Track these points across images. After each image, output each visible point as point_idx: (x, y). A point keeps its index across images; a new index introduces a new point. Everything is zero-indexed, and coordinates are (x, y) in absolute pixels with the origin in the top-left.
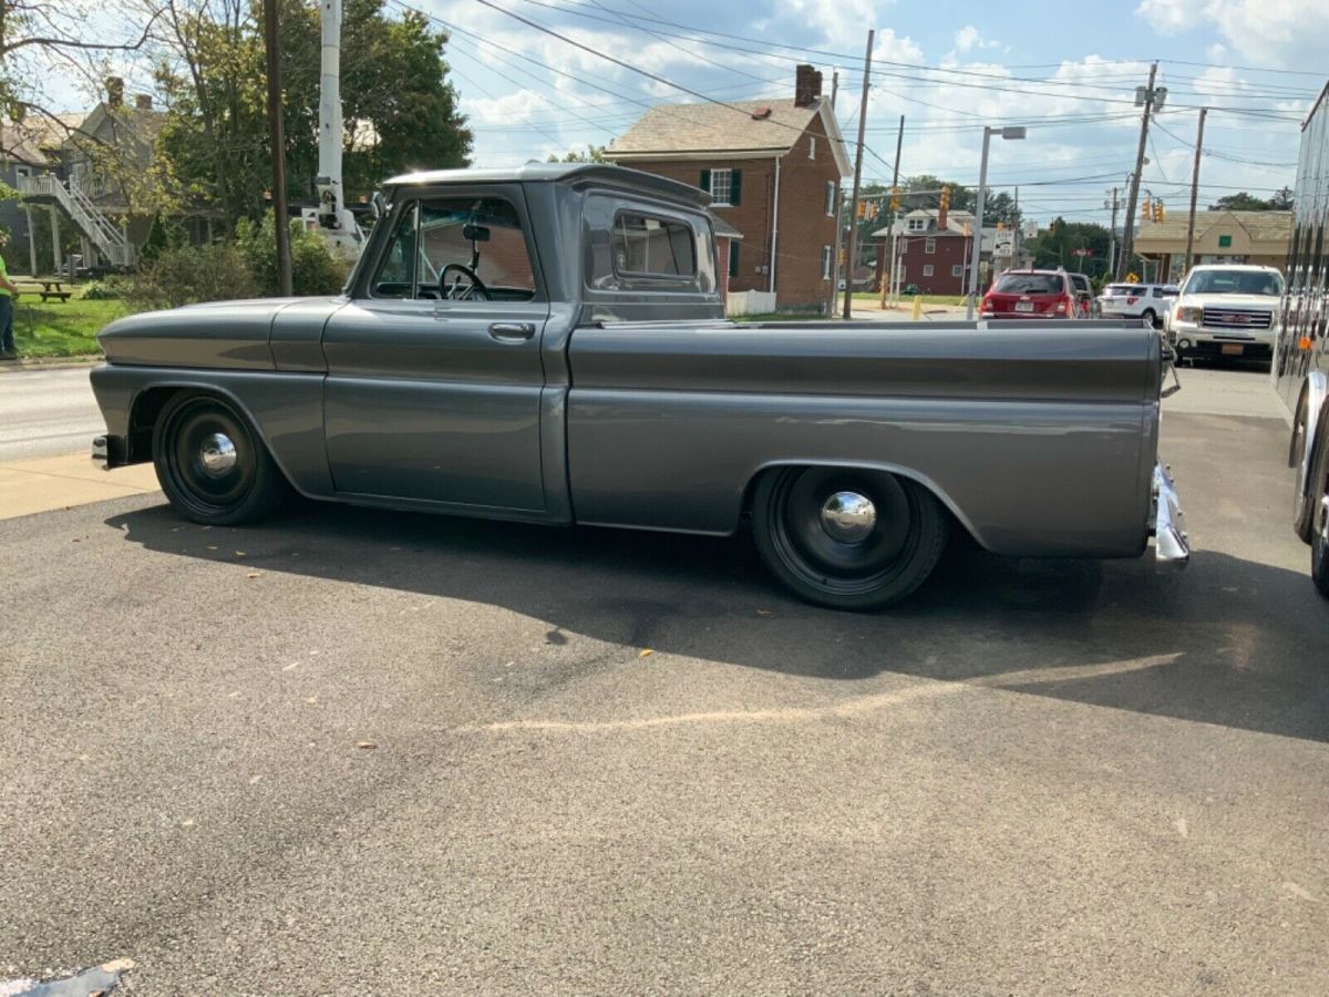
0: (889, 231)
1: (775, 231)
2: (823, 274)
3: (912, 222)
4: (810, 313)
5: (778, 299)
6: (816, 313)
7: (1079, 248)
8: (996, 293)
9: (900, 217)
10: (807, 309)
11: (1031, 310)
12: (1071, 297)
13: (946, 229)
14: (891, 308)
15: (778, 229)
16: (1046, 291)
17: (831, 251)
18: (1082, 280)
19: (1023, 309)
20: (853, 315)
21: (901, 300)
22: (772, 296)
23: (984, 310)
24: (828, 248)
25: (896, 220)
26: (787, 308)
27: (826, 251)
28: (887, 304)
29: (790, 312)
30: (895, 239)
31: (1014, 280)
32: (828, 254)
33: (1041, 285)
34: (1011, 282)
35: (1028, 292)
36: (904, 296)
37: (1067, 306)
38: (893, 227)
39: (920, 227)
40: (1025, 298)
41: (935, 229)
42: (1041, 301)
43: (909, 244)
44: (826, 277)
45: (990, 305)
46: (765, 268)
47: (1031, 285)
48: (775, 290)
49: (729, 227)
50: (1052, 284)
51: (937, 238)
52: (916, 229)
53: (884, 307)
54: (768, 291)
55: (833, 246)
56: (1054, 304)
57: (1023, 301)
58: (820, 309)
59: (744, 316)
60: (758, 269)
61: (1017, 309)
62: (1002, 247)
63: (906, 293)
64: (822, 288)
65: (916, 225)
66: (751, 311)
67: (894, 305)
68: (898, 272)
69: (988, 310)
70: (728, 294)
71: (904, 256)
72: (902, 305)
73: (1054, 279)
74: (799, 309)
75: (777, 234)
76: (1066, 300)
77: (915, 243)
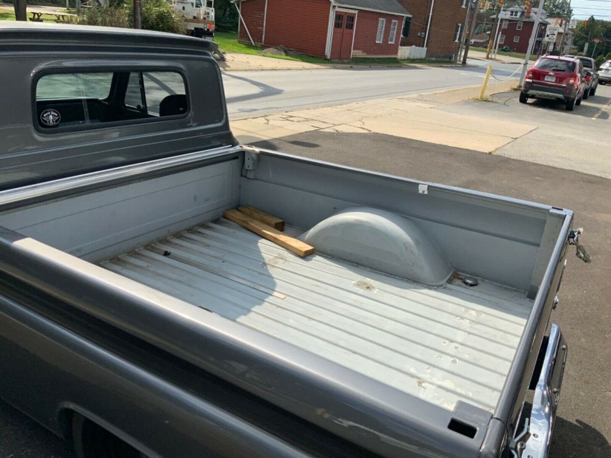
0: (497, 16)
1: (431, 14)
2: (455, 39)
3: (512, 12)
4: (445, 59)
5: (427, 51)
6: (448, 60)
7: (596, 38)
8: (536, 69)
9: (504, 10)
10: (444, 57)
11: (554, 81)
12: (579, 75)
13: (529, 17)
14: (491, 59)
15: (432, 13)
16: (564, 71)
17: (461, 27)
18: (590, 61)
19: (549, 80)
20: (469, 62)
21: (498, 53)
22: (425, 49)
23: (527, 78)
24: (460, 25)
25: (502, 12)
26: (431, 56)
27: (459, 26)
28: (490, 56)
29: (434, 59)
30: (499, 20)
31: (548, 62)
32: (460, 28)
33: (562, 66)
34: (546, 63)
35: (554, 70)
36: (501, 52)
37: (575, 80)
38: (500, 15)
39: (516, 15)
40: (551, 73)
41: (524, 17)
42: (560, 76)
43: (509, 24)
44: (457, 41)
45: (531, 75)
46: (423, 33)
47: (557, 66)
48: (427, 46)
49: (405, 10)
50: (569, 67)
51: (524, 22)
52: (513, 16)
53: (488, 58)
54: (423, 46)
55: (463, 24)
56: (568, 79)
57: (550, 75)
58: (450, 58)
59: (407, 60)
60: (419, 34)
61: (546, 79)
62: (550, 36)
63: (502, 50)
64: (453, 47)
65: (514, 14)
66: (411, 57)
67: (493, 57)
68: (499, 39)
69: (529, 78)
70: (400, 47)
71: (504, 30)
72: (499, 57)
73: (571, 64)
74: (439, 57)
75: (432, 16)
76: (575, 77)
77: (512, 23)
